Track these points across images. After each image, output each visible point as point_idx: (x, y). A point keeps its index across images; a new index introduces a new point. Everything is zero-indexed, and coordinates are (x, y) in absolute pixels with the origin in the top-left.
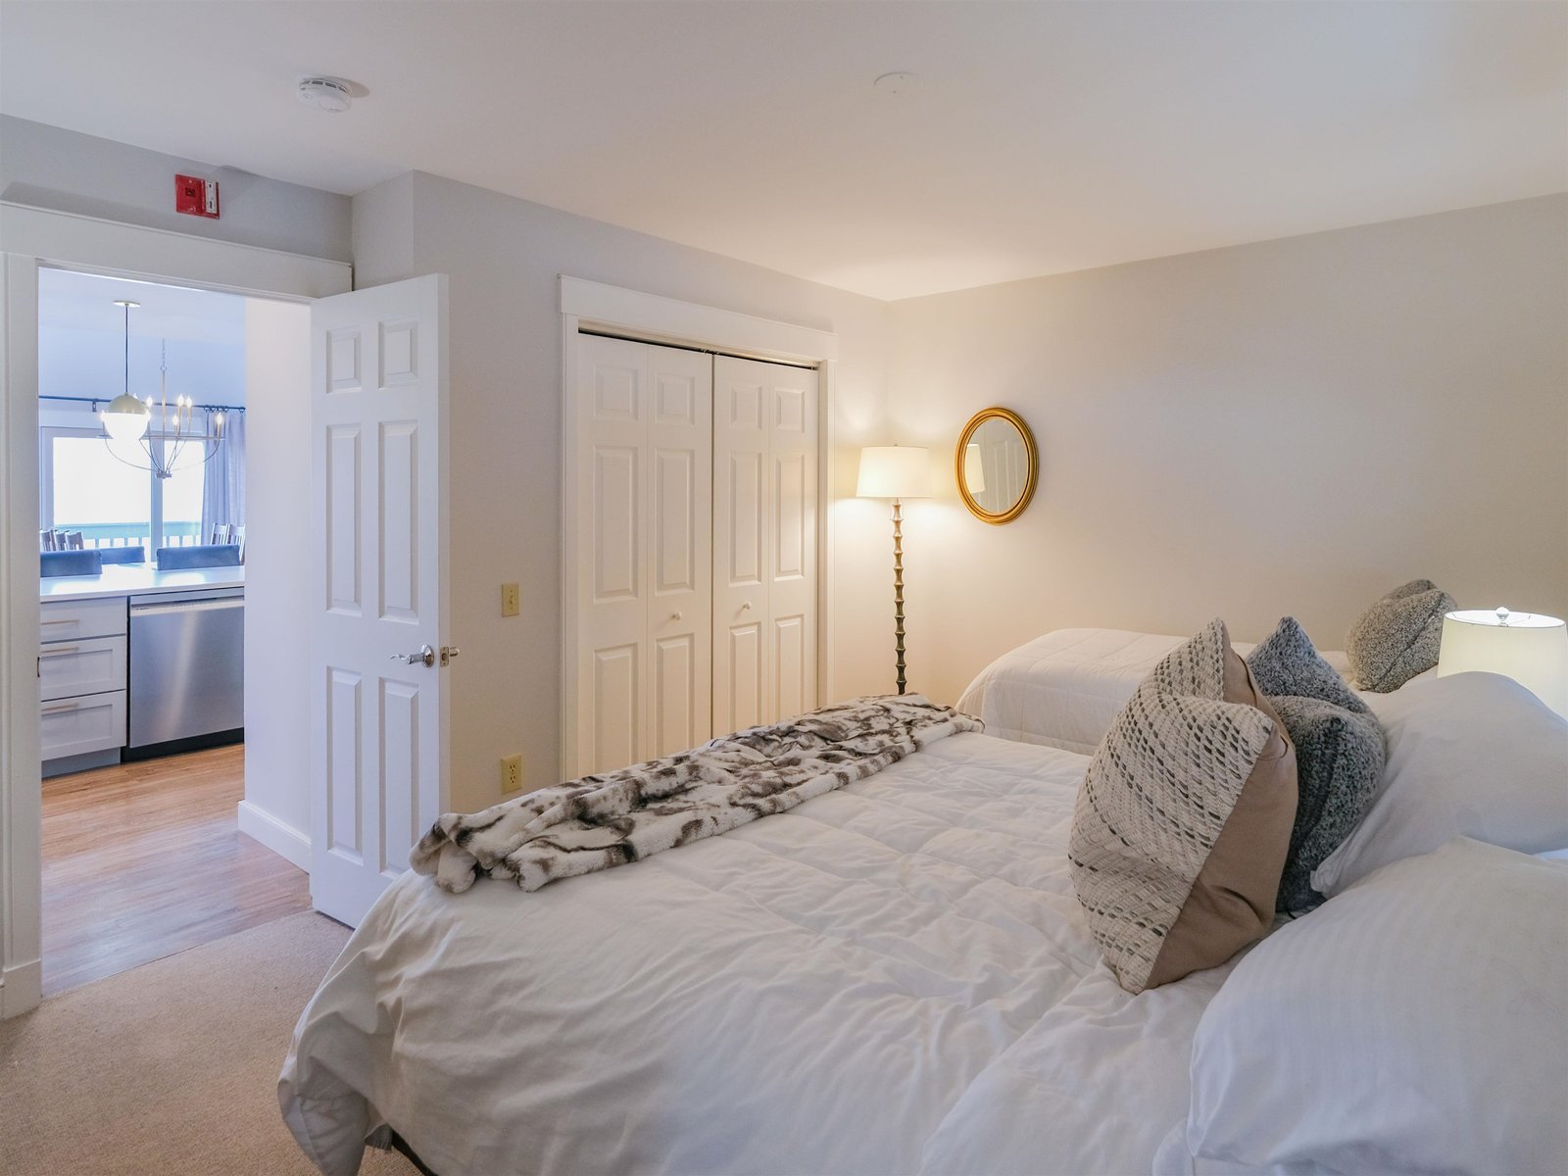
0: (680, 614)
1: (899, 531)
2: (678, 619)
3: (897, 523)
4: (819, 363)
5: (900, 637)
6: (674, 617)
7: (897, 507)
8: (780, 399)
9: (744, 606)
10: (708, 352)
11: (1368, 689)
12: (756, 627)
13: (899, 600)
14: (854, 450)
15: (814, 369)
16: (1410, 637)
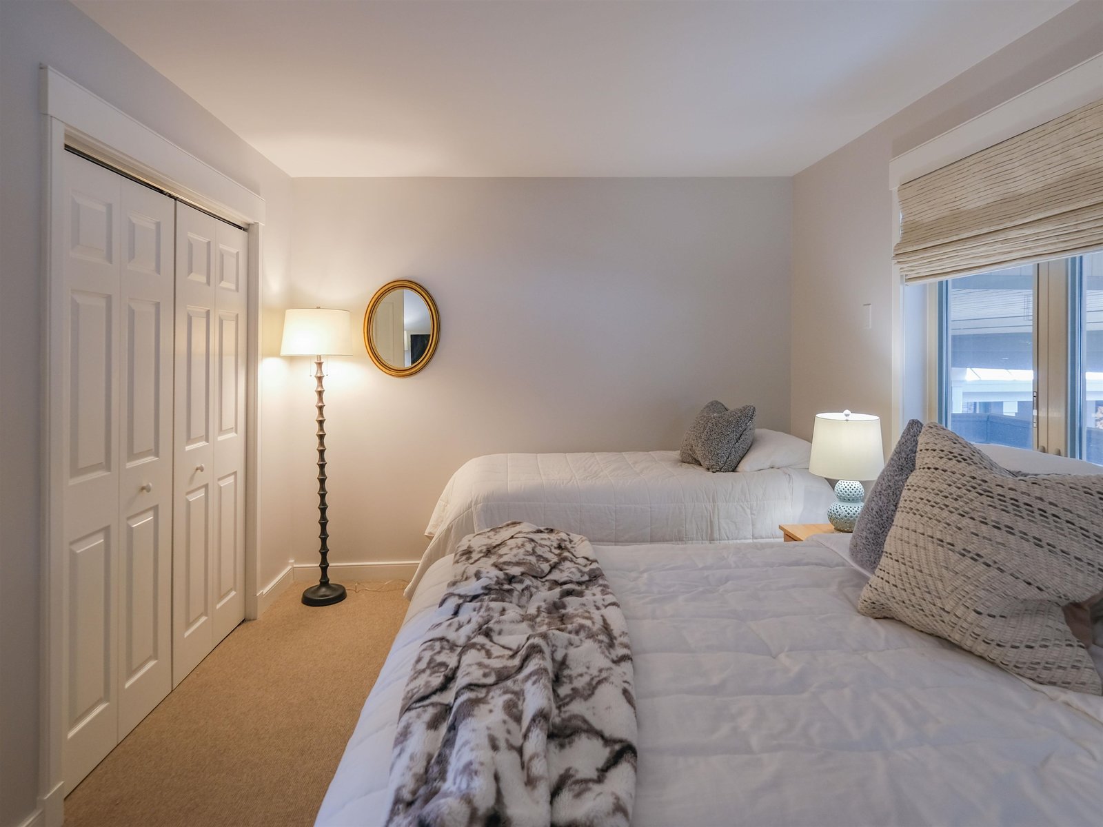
0: (151, 485)
1: (322, 386)
2: (149, 490)
3: (320, 379)
4: (249, 225)
5: (322, 481)
6: (143, 488)
7: (320, 364)
8: (222, 256)
9: (197, 469)
10: (170, 196)
11: (717, 471)
12: (203, 490)
13: (321, 448)
14: (280, 314)
15: (244, 230)
16: (738, 435)
